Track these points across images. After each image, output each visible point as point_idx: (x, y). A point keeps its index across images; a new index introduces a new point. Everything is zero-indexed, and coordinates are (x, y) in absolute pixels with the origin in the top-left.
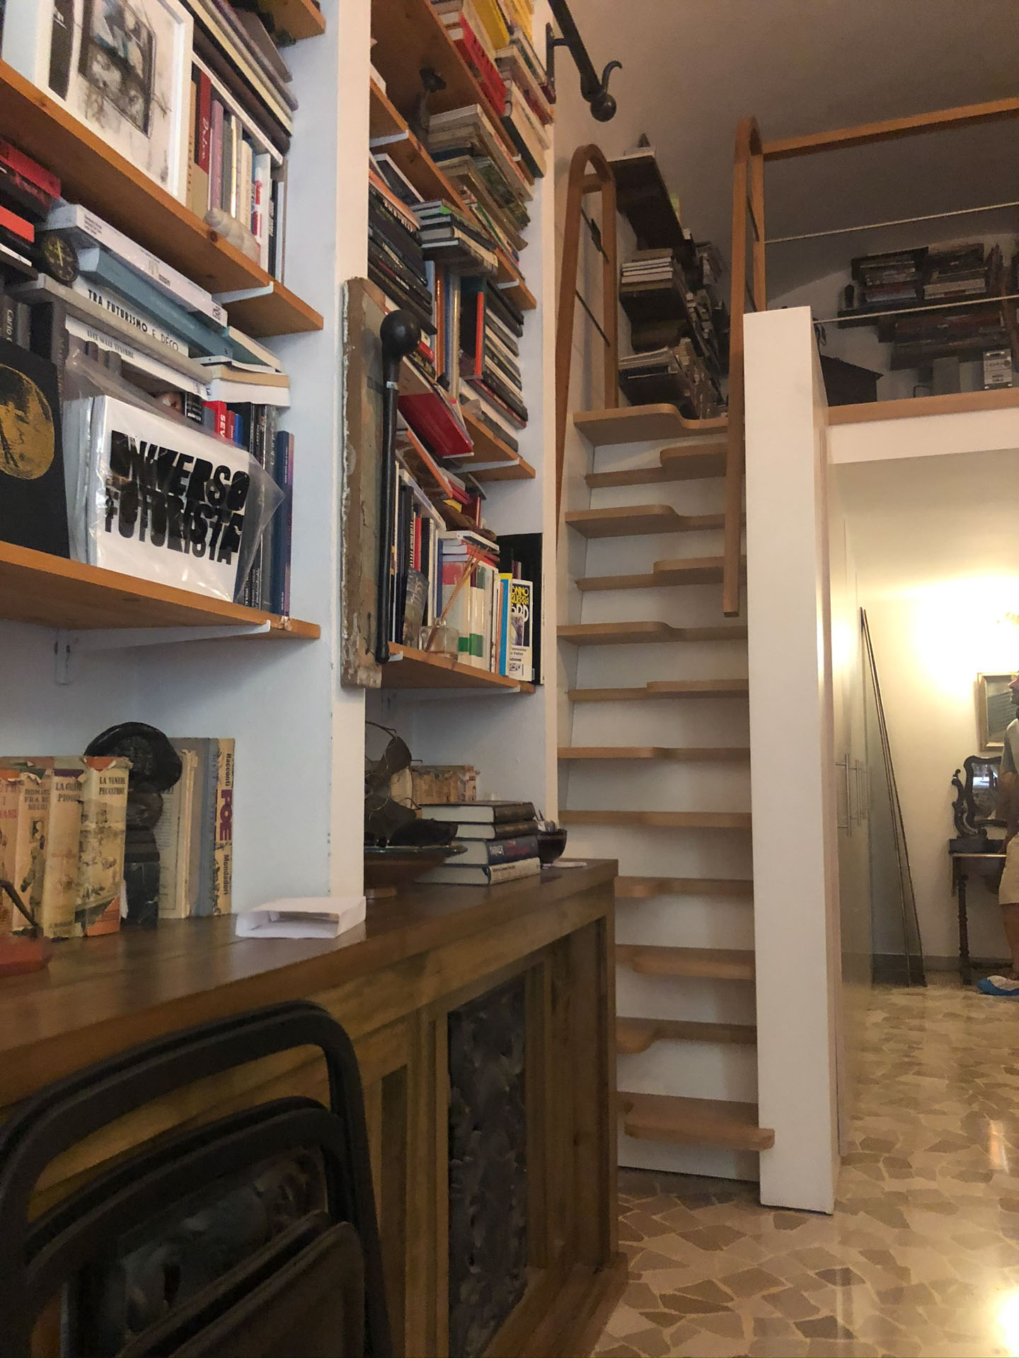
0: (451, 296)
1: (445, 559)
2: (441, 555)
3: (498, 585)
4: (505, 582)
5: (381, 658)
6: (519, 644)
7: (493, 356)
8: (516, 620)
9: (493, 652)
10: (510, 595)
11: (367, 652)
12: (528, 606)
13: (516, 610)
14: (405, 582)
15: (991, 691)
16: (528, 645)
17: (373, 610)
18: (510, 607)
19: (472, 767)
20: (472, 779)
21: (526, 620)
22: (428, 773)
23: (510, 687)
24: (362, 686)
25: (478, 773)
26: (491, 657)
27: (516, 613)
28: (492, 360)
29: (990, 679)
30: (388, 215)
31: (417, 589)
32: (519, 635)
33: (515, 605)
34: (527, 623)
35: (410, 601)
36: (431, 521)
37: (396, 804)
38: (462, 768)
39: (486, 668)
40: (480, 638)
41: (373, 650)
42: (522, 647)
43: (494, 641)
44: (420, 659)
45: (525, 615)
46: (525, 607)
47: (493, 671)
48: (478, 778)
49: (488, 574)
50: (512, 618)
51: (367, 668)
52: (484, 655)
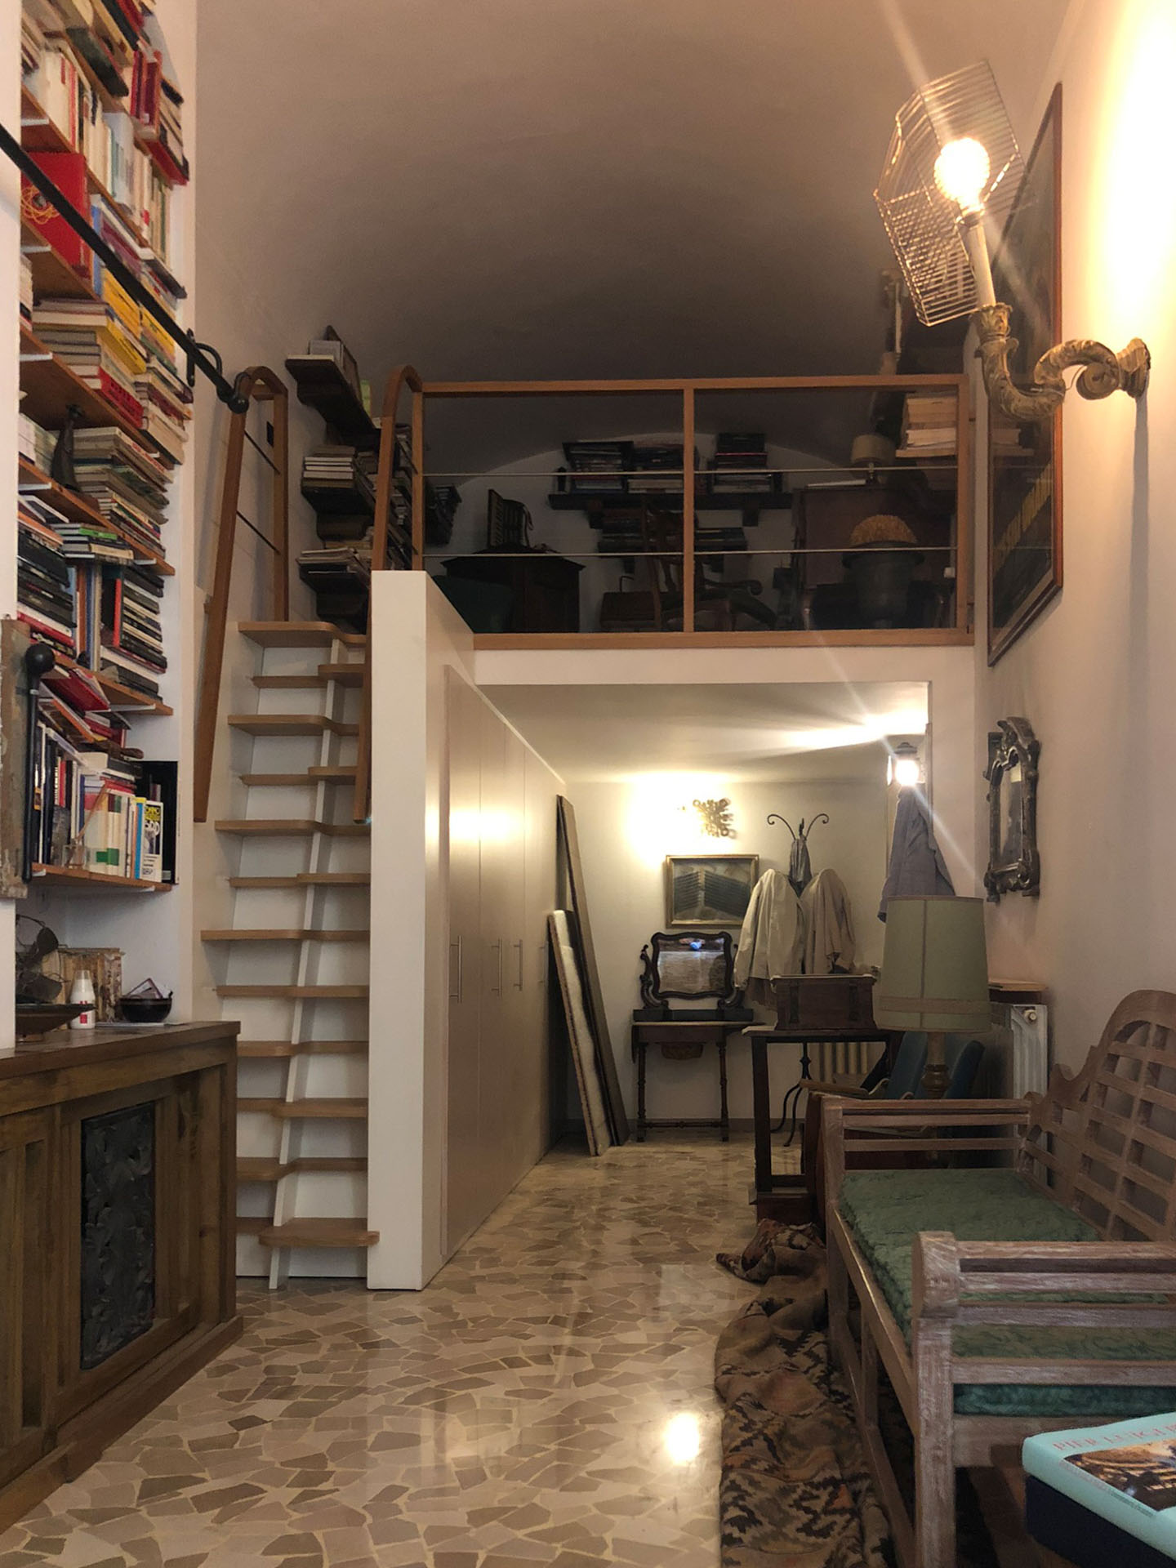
0: (93, 583)
1: (86, 790)
2: (83, 787)
3: (133, 808)
4: (139, 805)
5: (28, 879)
6: (151, 852)
7: (132, 622)
8: (149, 834)
9: (129, 861)
10: (144, 815)
11: (16, 875)
12: (159, 822)
13: (150, 826)
14: (51, 818)
15: (677, 872)
16: (158, 853)
17: (20, 845)
18: (144, 822)
19: (118, 949)
20: (118, 959)
21: (157, 833)
22: (76, 954)
23: (145, 887)
24: (12, 898)
25: (123, 954)
26: (127, 864)
27: (150, 829)
28: (132, 625)
29: (677, 861)
30: (35, 545)
31: (61, 820)
32: (151, 845)
33: (149, 822)
34: (158, 837)
35: (56, 830)
36: (74, 763)
37: (46, 978)
38: (109, 950)
39: (122, 875)
40: (117, 851)
41: (20, 873)
42: (154, 855)
43: (129, 852)
44: (61, 873)
45: (157, 829)
46: (157, 824)
47: (128, 876)
48: (123, 958)
49: (124, 801)
50: (146, 832)
51: (16, 886)
52: (120, 862)
